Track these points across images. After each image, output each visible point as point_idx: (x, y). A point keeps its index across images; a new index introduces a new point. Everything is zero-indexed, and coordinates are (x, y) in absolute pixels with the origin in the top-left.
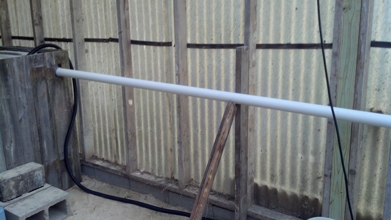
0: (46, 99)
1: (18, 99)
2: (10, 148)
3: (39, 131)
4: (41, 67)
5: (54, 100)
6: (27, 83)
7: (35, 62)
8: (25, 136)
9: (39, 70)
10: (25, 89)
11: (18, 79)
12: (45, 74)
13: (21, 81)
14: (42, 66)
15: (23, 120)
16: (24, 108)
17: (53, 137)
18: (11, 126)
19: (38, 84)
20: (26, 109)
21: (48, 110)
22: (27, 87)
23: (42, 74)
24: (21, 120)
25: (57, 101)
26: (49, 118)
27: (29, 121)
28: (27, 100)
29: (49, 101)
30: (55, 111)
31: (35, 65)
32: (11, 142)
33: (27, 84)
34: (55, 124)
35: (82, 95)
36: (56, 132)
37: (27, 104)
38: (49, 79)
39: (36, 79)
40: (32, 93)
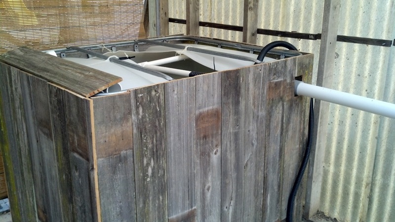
0: (279, 131)
1: (247, 132)
2: (229, 209)
3: (265, 179)
4: (281, 81)
5: (287, 131)
6: (261, 107)
7: (274, 74)
8: (249, 187)
9: (277, 85)
10: (258, 116)
11: (251, 101)
12: (284, 91)
13: (254, 104)
14: (282, 79)
15: (249, 163)
16: (253, 144)
17: (279, 186)
18: (234, 175)
19: (274, 108)
20: (255, 147)
21: (279, 148)
22: (260, 113)
23: (280, 91)
24: (247, 164)
25: (290, 133)
26: (278, 159)
27: (256, 166)
28: (257, 133)
29: (282, 134)
30: (286, 148)
31: (274, 79)
32: (231, 200)
33: (262, 109)
34: (283, 168)
35: (320, 123)
36: (283, 179)
37: (257, 139)
38: (287, 99)
39: (273, 100)
40: (264, 122)
